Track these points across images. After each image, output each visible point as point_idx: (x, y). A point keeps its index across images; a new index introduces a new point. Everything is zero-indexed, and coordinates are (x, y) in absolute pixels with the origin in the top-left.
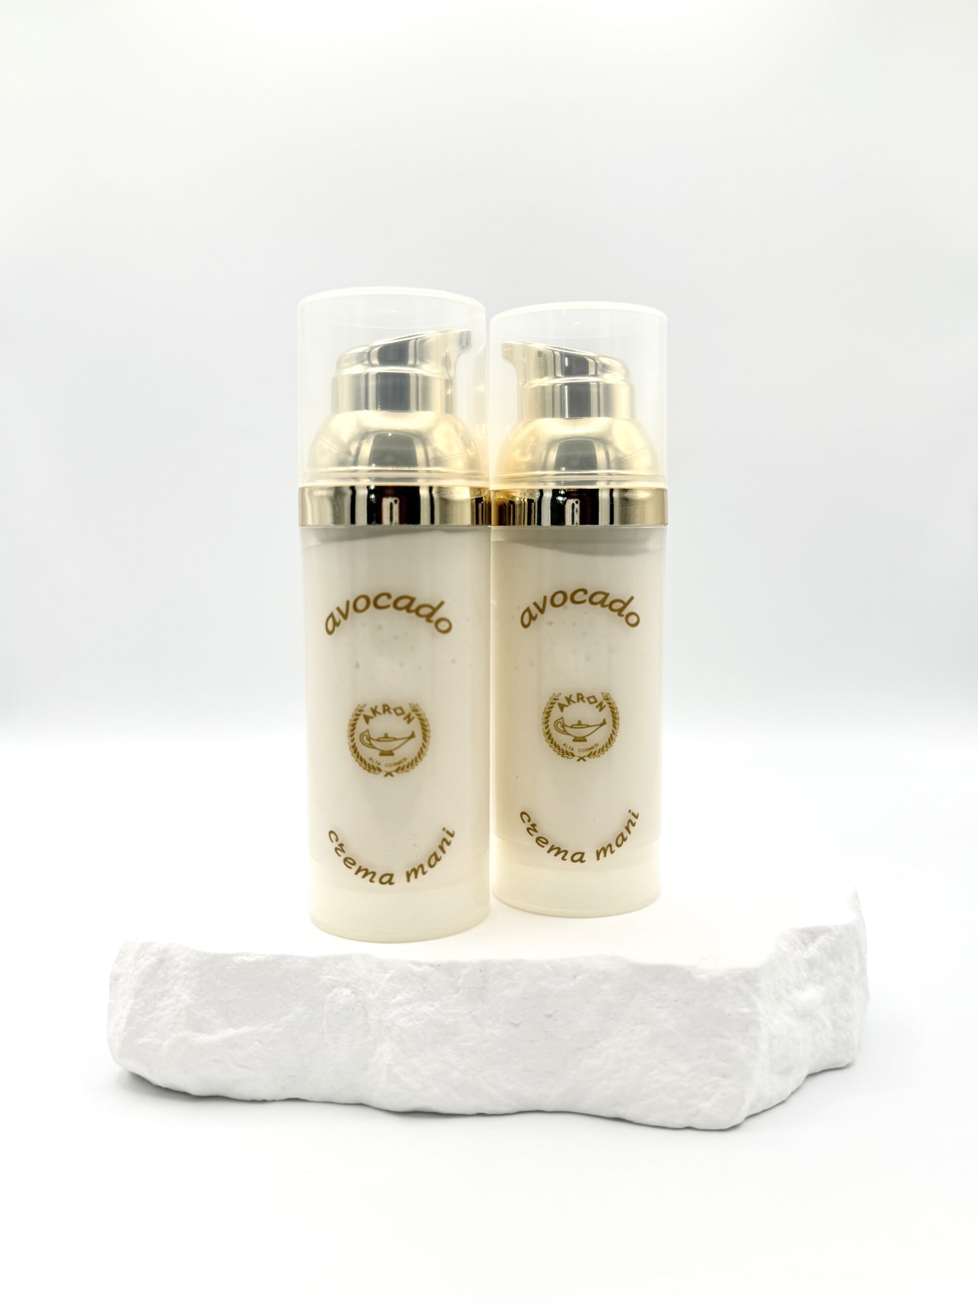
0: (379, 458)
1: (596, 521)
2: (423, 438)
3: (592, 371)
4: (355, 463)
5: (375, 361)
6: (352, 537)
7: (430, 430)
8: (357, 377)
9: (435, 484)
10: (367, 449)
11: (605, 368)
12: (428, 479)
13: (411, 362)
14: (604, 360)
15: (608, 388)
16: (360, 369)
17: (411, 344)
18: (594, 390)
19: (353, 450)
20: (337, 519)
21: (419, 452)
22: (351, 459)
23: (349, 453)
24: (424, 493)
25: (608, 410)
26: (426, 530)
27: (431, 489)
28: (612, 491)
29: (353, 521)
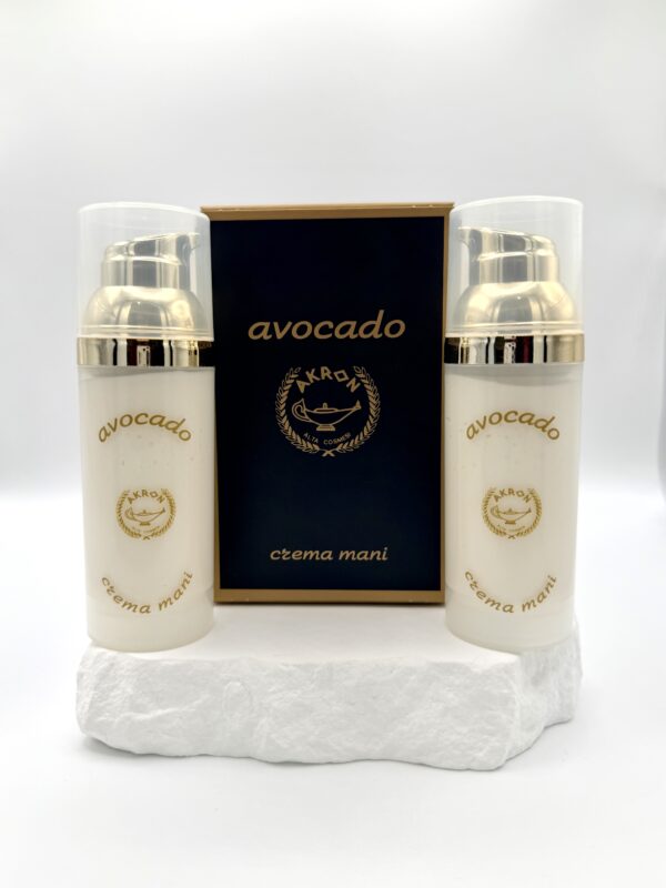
0: (133, 320)
1: (530, 360)
2: (164, 307)
3: (528, 248)
4: (117, 322)
5: (132, 252)
6: (116, 374)
7: (170, 303)
8: (118, 263)
9: (173, 338)
10: (126, 312)
11: (540, 245)
12: (168, 335)
13: (156, 253)
14: (538, 238)
15: (542, 260)
16: (120, 258)
17: (157, 243)
18: (530, 263)
19: (116, 311)
20: (102, 361)
21: (162, 315)
22: (114, 319)
23: (112, 314)
24: (166, 345)
25: (541, 275)
26: (169, 370)
27: (170, 342)
28: (545, 337)
29: (115, 363)
